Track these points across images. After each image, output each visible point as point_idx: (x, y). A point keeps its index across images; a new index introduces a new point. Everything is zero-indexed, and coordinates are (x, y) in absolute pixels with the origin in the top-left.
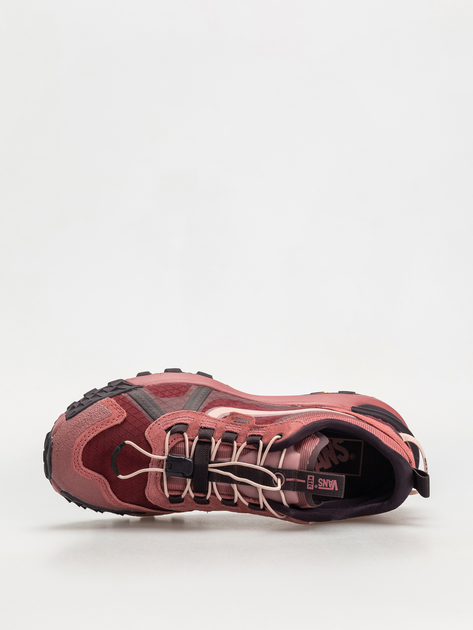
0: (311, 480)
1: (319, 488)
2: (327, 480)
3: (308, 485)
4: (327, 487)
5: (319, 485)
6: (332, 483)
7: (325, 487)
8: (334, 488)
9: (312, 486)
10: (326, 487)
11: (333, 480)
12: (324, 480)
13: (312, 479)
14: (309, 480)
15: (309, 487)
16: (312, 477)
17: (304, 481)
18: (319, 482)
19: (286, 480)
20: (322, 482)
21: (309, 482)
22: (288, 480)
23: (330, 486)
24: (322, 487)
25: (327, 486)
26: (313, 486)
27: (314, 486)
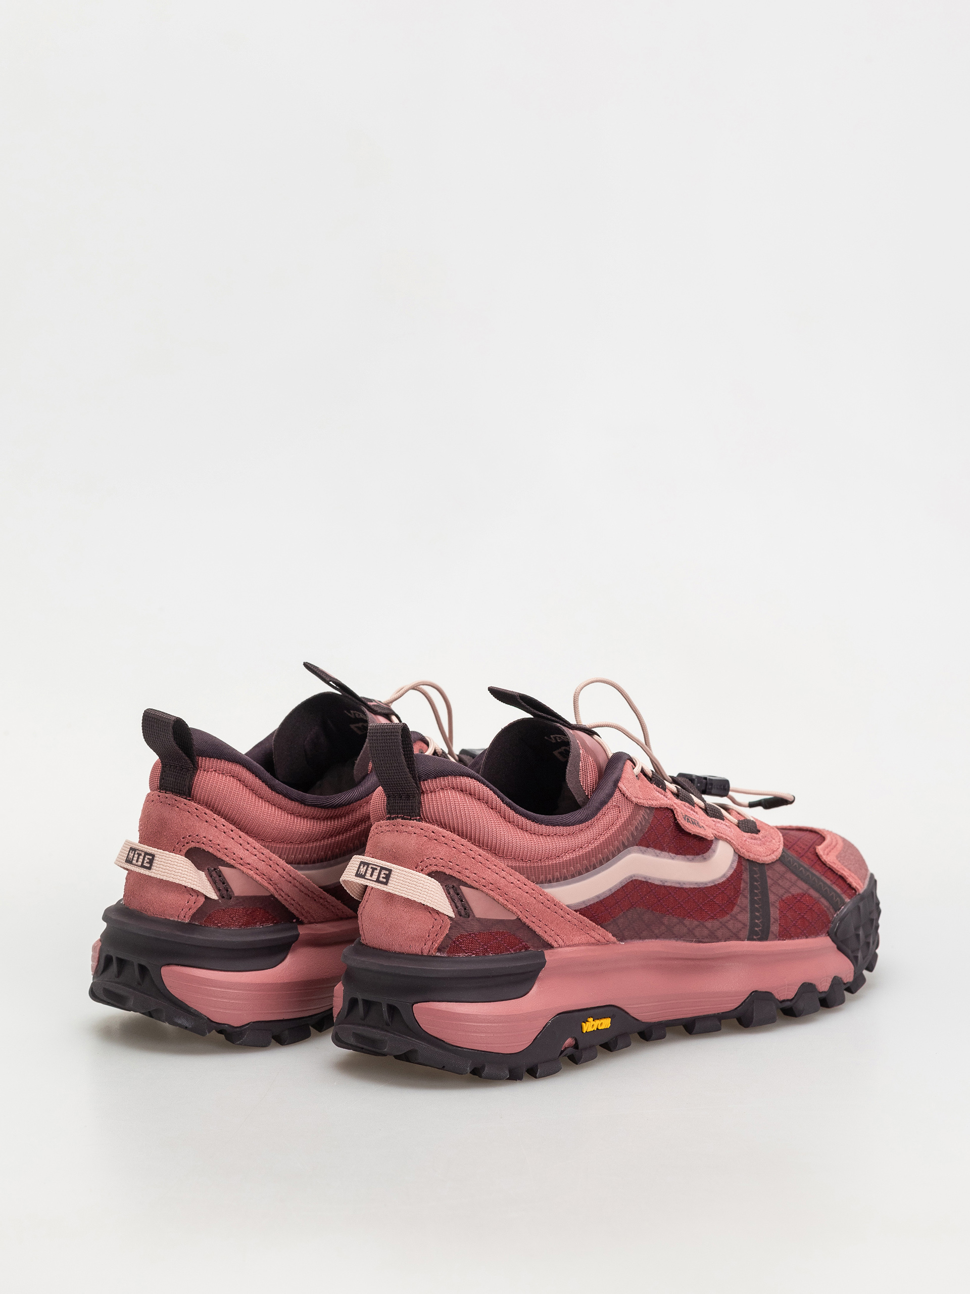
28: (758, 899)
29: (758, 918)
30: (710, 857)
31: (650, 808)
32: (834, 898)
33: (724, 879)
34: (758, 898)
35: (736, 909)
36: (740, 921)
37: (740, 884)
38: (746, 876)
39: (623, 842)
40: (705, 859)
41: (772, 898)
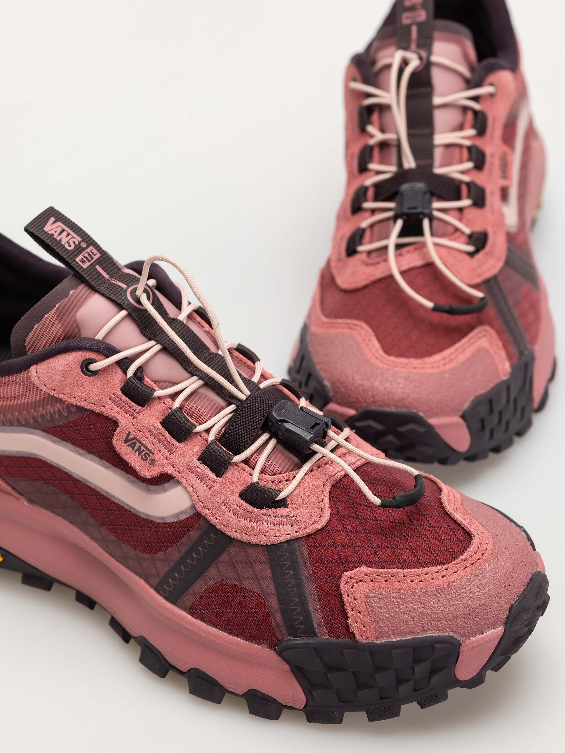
0: (85, 259)
1: (80, 240)
2: (58, 239)
3: (95, 258)
4: (67, 231)
5: (77, 243)
6: (55, 230)
7: (68, 235)
8: (55, 222)
9: (91, 251)
10: (67, 233)
11: (50, 232)
12: (63, 243)
13: (82, 259)
14: (89, 261)
15: (96, 254)
16: (80, 260)
17: (98, 267)
18: (73, 246)
19: (127, 288)
20: (68, 243)
21: (90, 259)
22: (124, 286)
23: (59, 230)
24: (73, 237)
25: (65, 234)
26: (88, 250)
27: (87, 248)
28: (191, 564)
29: (174, 579)
30: (155, 492)
31: (70, 406)
32: (299, 631)
33: (161, 521)
34: (191, 562)
35: (160, 555)
36: (156, 568)
37: (183, 537)
38: (194, 534)
39: (18, 419)
40: (149, 491)
41: (212, 572)
